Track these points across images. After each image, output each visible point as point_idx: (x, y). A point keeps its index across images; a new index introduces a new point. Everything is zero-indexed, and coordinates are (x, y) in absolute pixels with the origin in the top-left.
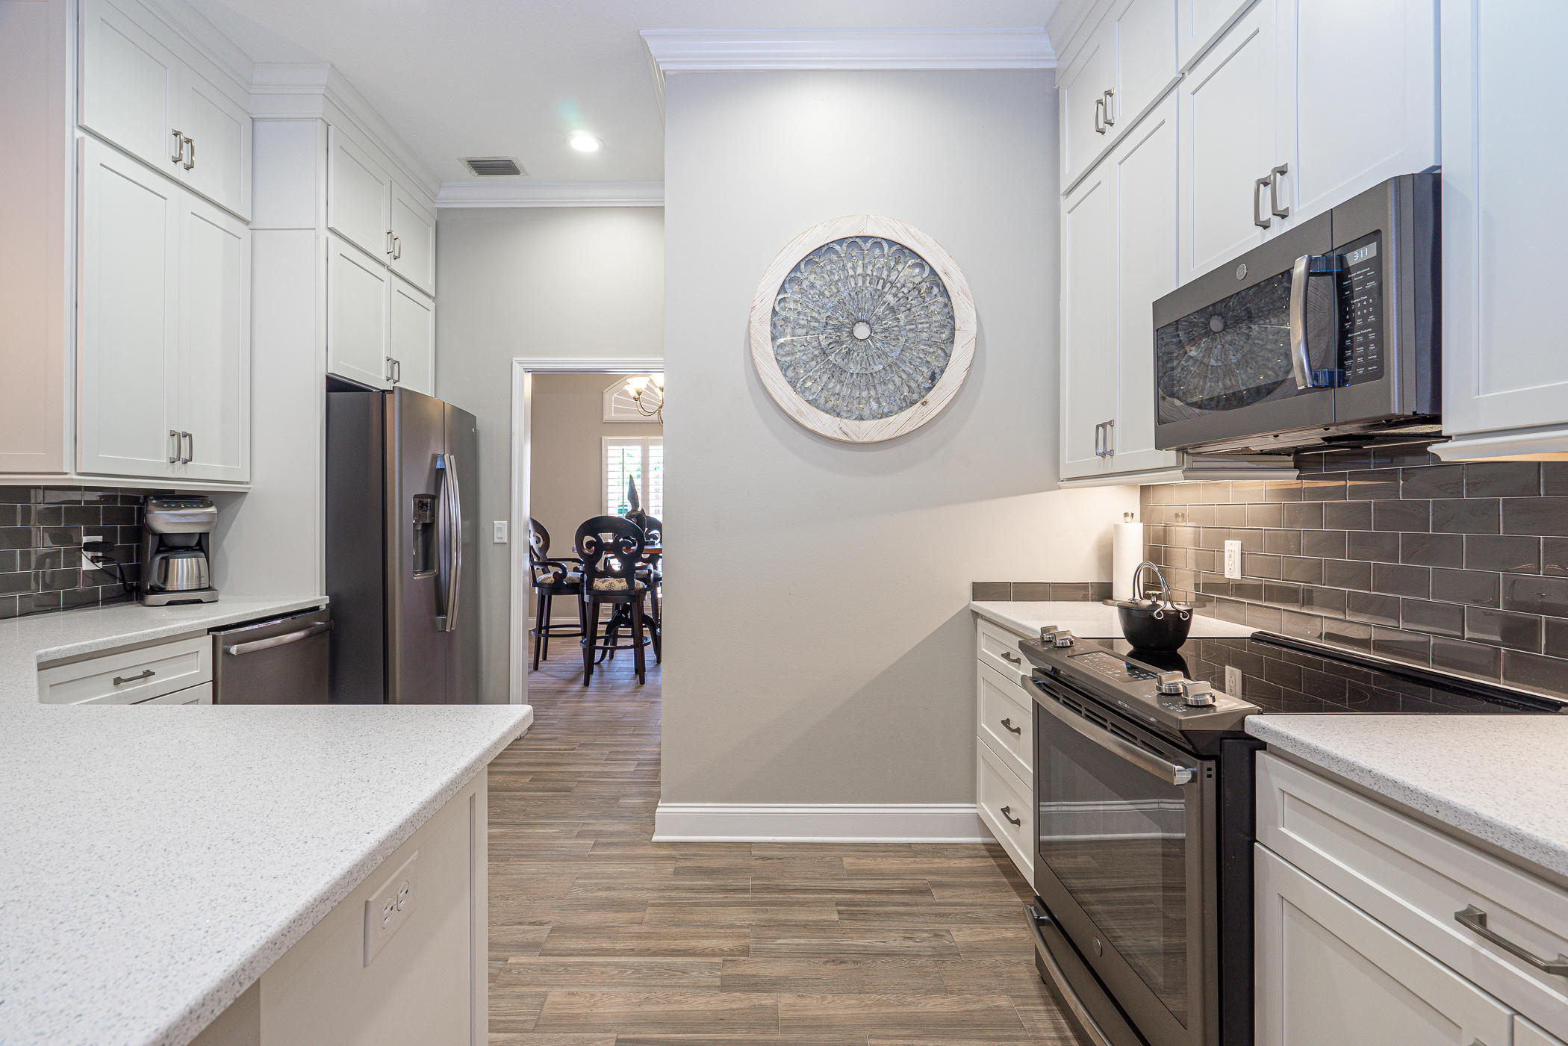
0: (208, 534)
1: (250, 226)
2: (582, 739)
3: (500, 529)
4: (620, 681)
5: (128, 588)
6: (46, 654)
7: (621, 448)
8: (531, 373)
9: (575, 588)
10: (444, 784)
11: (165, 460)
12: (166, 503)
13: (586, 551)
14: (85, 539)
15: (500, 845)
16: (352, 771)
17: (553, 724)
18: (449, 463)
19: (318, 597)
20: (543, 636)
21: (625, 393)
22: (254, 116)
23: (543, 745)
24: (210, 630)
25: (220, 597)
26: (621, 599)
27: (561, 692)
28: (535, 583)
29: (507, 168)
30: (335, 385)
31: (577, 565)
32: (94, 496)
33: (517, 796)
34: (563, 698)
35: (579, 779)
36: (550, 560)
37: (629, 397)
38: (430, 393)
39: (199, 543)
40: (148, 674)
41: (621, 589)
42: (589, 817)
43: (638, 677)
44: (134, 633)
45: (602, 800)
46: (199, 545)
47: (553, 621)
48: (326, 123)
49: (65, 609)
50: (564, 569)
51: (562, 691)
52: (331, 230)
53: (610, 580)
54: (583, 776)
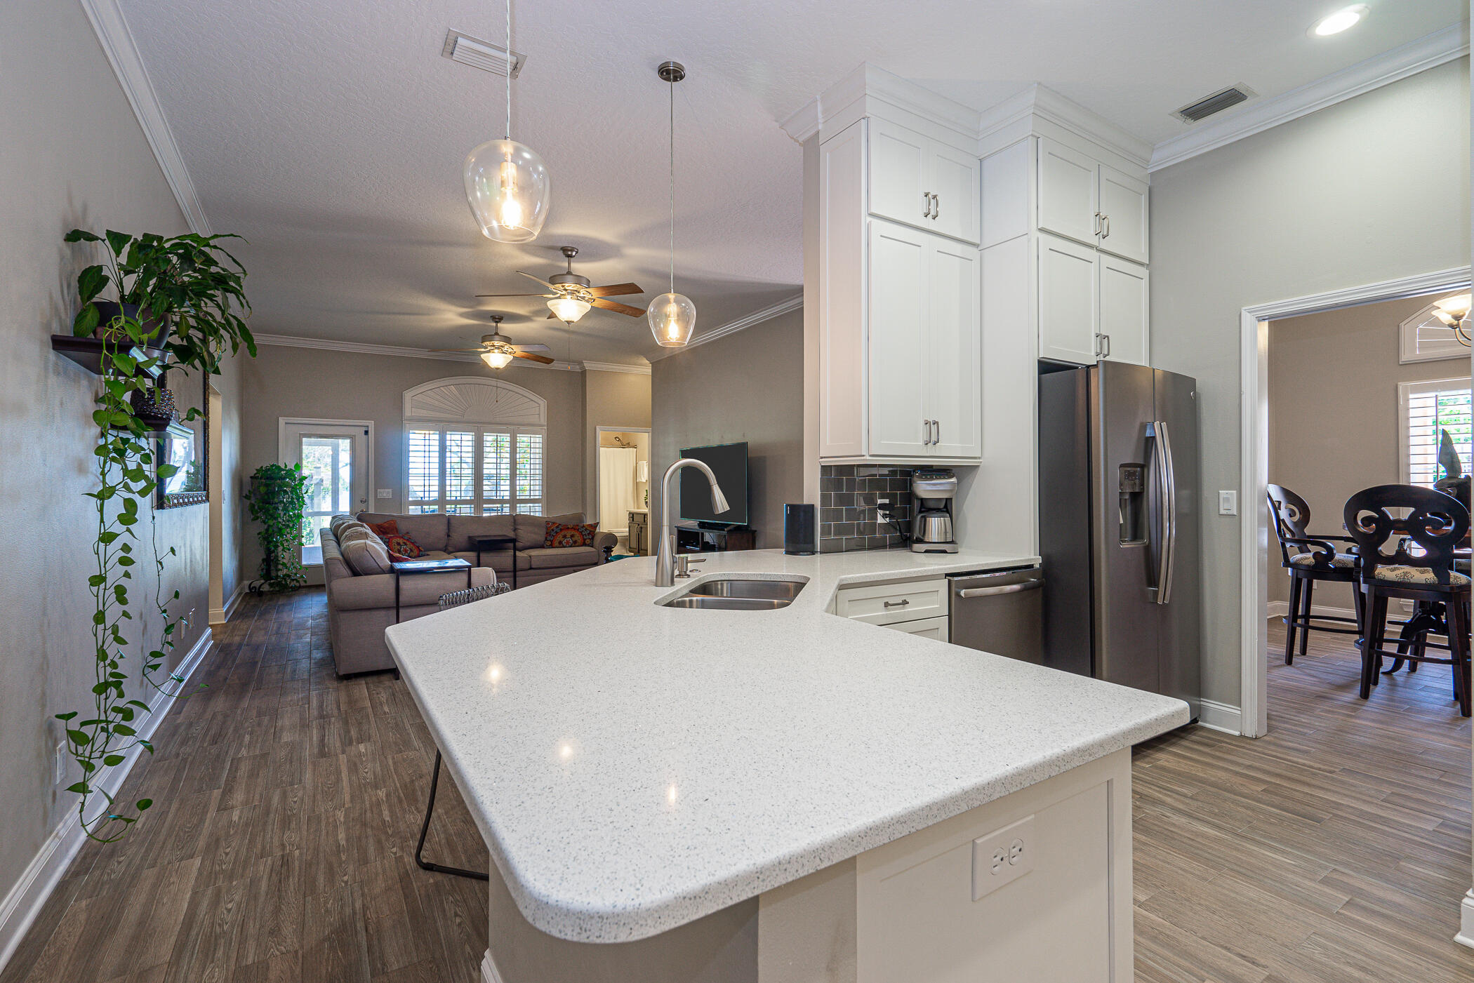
0: (951, 499)
1: (979, 248)
2: (1349, 764)
3: (1227, 500)
4: (1423, 704)
5: (904, 538)
6: (846, 579)
7: (1433, 394)
8: (1267, 322)
9: (1344, 574)
10: (1048, 758)
11: (921, 443)
12: (924, 475)
13: (1362, 529)
14: (879, 501)
15: (1211, 848)
16: (976, 717)
17: (1305, 734)
18: (1159, 430)
19: (1033, 557)
20: (1300, 626)
21: (1437, 322)
22: (980, 158)
23: (1288, 755)
24: (947, 575)
25: (959, 550)
26: (1429, 597)
27: (1321, 697)
28: (1287, 563)
29: (1231, 98)
30: (1046, 368)
31: (1350, 544)
32: (885, 471)
33: (1242, 802)
34: (1326, 706)
35: (1335, 811)
36: (1309, 537)
37: (1442, 324)
38: (1144, 362)
39: (946, 506)
40: (905, 603)
41: (1424, 582)
42: (1347, 865)
43: (1459, 706)
44: (897, 571)
45: (1369, 851)
46: (945, 507)
47: (1316, 609)
48: (1035, 136)
49: (869, 549)
50: (1330, 550)
51: (1324, 697)
52: (1041, 230)
53: (1406, 568)
54: (1341, 810)
